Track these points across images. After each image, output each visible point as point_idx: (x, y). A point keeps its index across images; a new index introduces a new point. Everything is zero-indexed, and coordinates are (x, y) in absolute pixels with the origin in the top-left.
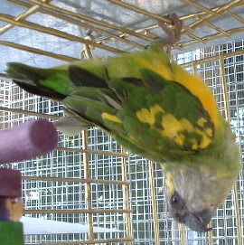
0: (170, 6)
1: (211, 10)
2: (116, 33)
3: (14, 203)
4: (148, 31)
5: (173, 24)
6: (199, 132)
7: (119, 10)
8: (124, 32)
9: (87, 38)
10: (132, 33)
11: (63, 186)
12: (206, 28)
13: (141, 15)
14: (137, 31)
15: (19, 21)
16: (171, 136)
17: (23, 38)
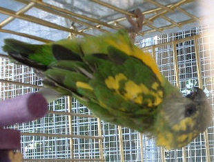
0: (134, 3)
1: (166, 6)
2: (94, 24)
3: (14, 153)
4: (117, 22)
5: (137, 17)
6: (153, 94)
7: (96, 6)
8: (100, 24)
9: (71, 28)
10: (106, 25)
11: (53, 140)
12: (163, 20)
13: (113, 10)
14: (109, 23)
15: (19, 14)
16: (132, 98)
17: (22, 28)
